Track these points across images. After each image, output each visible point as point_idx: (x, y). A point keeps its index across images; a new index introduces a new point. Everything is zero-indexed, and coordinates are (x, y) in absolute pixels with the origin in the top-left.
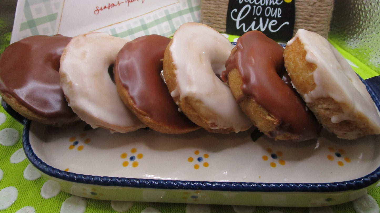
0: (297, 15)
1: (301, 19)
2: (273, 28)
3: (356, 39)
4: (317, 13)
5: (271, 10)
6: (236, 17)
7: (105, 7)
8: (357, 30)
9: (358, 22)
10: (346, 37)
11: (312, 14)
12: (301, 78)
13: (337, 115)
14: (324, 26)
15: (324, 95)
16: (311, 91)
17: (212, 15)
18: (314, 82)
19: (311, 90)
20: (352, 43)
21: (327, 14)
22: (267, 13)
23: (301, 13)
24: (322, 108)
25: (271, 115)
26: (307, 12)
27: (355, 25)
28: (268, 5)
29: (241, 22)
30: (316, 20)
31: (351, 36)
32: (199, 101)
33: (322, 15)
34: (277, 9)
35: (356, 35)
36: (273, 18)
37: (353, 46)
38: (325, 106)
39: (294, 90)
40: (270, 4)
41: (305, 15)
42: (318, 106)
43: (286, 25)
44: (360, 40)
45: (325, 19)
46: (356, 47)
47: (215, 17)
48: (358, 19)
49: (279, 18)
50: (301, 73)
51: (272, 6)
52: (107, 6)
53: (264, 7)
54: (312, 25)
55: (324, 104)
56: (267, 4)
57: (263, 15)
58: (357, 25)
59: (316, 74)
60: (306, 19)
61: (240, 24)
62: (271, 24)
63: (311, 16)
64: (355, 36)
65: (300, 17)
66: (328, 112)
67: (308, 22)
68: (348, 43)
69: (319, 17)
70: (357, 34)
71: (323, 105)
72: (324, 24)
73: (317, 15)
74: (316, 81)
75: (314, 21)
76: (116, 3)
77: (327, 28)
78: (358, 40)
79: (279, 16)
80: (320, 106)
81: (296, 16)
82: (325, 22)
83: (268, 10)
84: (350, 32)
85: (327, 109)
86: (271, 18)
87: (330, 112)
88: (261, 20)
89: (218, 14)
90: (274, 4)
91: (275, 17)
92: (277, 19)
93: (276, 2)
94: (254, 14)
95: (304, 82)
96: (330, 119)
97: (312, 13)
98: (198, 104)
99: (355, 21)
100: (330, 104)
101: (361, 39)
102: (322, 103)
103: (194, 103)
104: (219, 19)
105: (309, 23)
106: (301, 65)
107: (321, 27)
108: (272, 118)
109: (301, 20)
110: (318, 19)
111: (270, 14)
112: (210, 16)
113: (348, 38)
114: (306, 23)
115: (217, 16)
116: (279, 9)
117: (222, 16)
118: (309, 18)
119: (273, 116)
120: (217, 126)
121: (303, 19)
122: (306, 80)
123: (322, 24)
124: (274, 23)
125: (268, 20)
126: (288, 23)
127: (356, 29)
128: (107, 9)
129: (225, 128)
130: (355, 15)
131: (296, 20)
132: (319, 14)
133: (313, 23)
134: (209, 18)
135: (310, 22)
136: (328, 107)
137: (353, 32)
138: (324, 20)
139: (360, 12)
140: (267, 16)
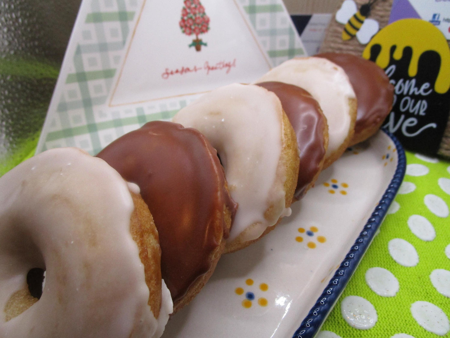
2: (409, 130)
5: (411, 103)
7: (177, 71)
22: (404, 106)
28: (407, 95)
34: (419, 102)
36: (412, 115)
40: (411, 93)
43: (431, 128)
49: (422, 116)
51: (413, 96)
52: (180, 69)
53: (400, 97)
56: (405, 93)
57: (396, 109)
62: (407, 124)
76: (191, 68)
79: (422, 113)
83: (406, 102)
86: (408, 115)
88: (392, 115)
90: (417, 93)
91: (416, 113)
92: (418, 116)
93: (421, 91)
111: (408, 110)
116: (424, 102)
124: (412, 122)
125: (403, 117)
126: (434, 125)
128: (178, 75)
140: (403, 110)
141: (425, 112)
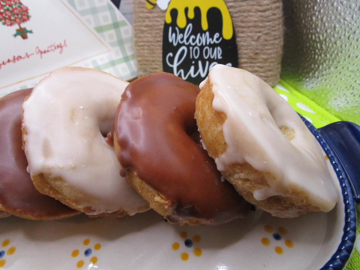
0: (240, 54)
1: (245, 58)
3: (312, 78)
4: (263, 50)
5: (210, 51)
6: (172, 63)
7: (9, 61)
8: (313, 66)
9: (313, 56)
10: (301, 77)
11: (257, 51)
12: (209, 134)
13: (261, 189)
14: (272, 64)
15: (240, 161)
16: (222, 154)
17: (147, 63)
18: (224, 140)
19: (222, 152)
20: (308, 84)
21: (275, 50)
22: (206, 55)
23: (245, 51)
24: (240, 179)
25: (161, 195)
26: (251, 49)
27: (310, 60)
28: (206, 45)
29: (179, 68)
30: (263, 59)
31: (306, 75)
32: (60, 178)
33: (269, 52)
34: (216, 49)
35: (312, 73)
36: (214, 60)
37: (309, 87)
38: (242, 175)
39: (205, 152)
40: (208, 43)
41: (249, 53)
42: (234, 175)
44: (316, 79)
45: (273, 55)
46: (312, 88)
47: (151, 65)
48: (313, 52)
49: (220, 60)
50: (209, 128)
51: (210, 45)
52: (11, 58)
53: (202, 47)
54: (258, 64)
55: (242, 172)
56: (204, 44)
57: (201, 58)
58: (312, 60)
59: (226, 128)
60: (251, 58)
61: (178, 70)
63: (256, 54)
64: (311, 75)
65: (244, 56)
66: (248, 184)
67: (253, 61)
68: (303, 84)
69: (265, 54)
70: (313, 71)
71: (240, 174)
72: (273, 62)
73: (263, 51)
74: (227, 140)
75: (261, 60)
76: (23, 55)
77: (277, 67)
78: (315, 79)
79: (220, 57)
80: (236, 176)
81: (239, 56)
82: (273, 60)
83: (207, 51)
84: (305, 71)
85: (247, 180)
86: (211, 61)
87: (251, 184)
88: (200, 63)
89: (153, 61)
90: (212, 43)
91: (216, 58)
93: (215, 40)
94: (191, 57)
95: (213, 140)
96: (252, 194)
97: (257, 49)
98: (58, 183)
99: (310, 56)
100: (249, 173)
101: (318, 78)
102: (238, 171)
103: (53, 182)
104: (155, 66)
105: (255, 63)
106: (209, 115)
107: (269, 66)
108: (162, 198)
109: (245, 60)
110: (265, 57)
111: (210, 57)
112: (145, 65)
113: (303, 78)
114: (251, 63)
115: (153, 63)
116: (219, 48)
117: (158, 63)
118: (254, 56)
119: (163, 197)
120: (94, 211)
121: (247, 58)
122: (215, 138)
123: (270, 62)
125: (207, 63)
126: (230, 64)
127: (311, 65)
128: (11, 63)
129: (110, 212)
130: (309, 48)
131: (239, 61)
132: (265, 51)
133: (259, 62)
134: (145, 66)
135: (256, 61)
136: (247, 177)
137: (308, 70)
138: (272, 58)
139: (314, 44)
140: (206, 58)
141: (221, 56)
